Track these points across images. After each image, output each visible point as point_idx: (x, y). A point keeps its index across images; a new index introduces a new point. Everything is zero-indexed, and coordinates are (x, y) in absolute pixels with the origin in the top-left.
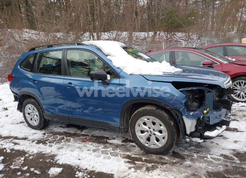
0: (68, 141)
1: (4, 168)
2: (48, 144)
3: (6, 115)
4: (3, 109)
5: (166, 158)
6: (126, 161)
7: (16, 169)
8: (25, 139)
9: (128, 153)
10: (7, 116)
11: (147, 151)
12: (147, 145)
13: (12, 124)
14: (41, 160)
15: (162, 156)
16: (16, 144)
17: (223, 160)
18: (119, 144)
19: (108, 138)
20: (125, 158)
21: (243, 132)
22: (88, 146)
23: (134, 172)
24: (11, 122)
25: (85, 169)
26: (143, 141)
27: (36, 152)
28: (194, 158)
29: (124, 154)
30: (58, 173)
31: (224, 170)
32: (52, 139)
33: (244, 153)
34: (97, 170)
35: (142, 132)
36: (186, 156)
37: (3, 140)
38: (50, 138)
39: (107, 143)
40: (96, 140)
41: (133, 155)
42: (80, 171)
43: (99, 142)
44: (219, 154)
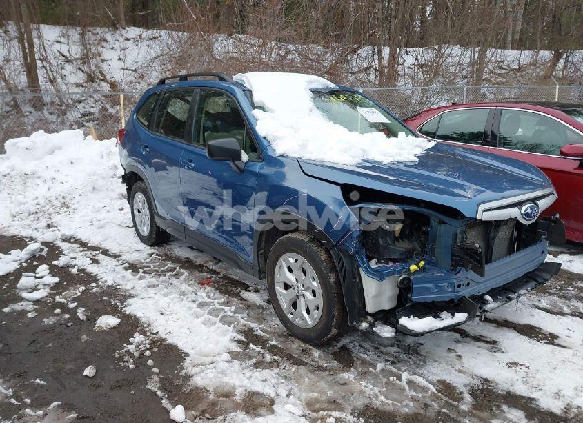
0: (177, 276)
1: (47, 297)
2: (140, 274)
3: (120, 208)
4: (121, 197)
5: (316, 353)
6: (236, 339)
7: (61, 302)
8: (116, 256)
9: (254, 325)
10: (122, 210)
11: (292, 331)
12: (290, 316)
13: (120, 225)
14: (105, 299)
15: (311, 347)
16: (95, 261)
17: (433, 393)
18: (257, 303)
19: (246, 288)
20: (241, 332)
21: (564, 347)
22: (199, 293)
23: (227, 361)
24: (119, 223)
25: (155, 332)
26: (285, 305)
27: (110, 283)
28: (371, 372)
29: (245, 325)
30: (109, 327)
31: (412, 412)
32: (154, 266)
33: (504, 393)
34: (171, 340)
35: (287, 286)
36: (359, 362)
37: (85, 251)
38: (152, 265)
39: (238, 295)
40: (223, 285)
41: (259, 330)
42: (143, 333)
43: (224, 291)
44: (435, 379)
